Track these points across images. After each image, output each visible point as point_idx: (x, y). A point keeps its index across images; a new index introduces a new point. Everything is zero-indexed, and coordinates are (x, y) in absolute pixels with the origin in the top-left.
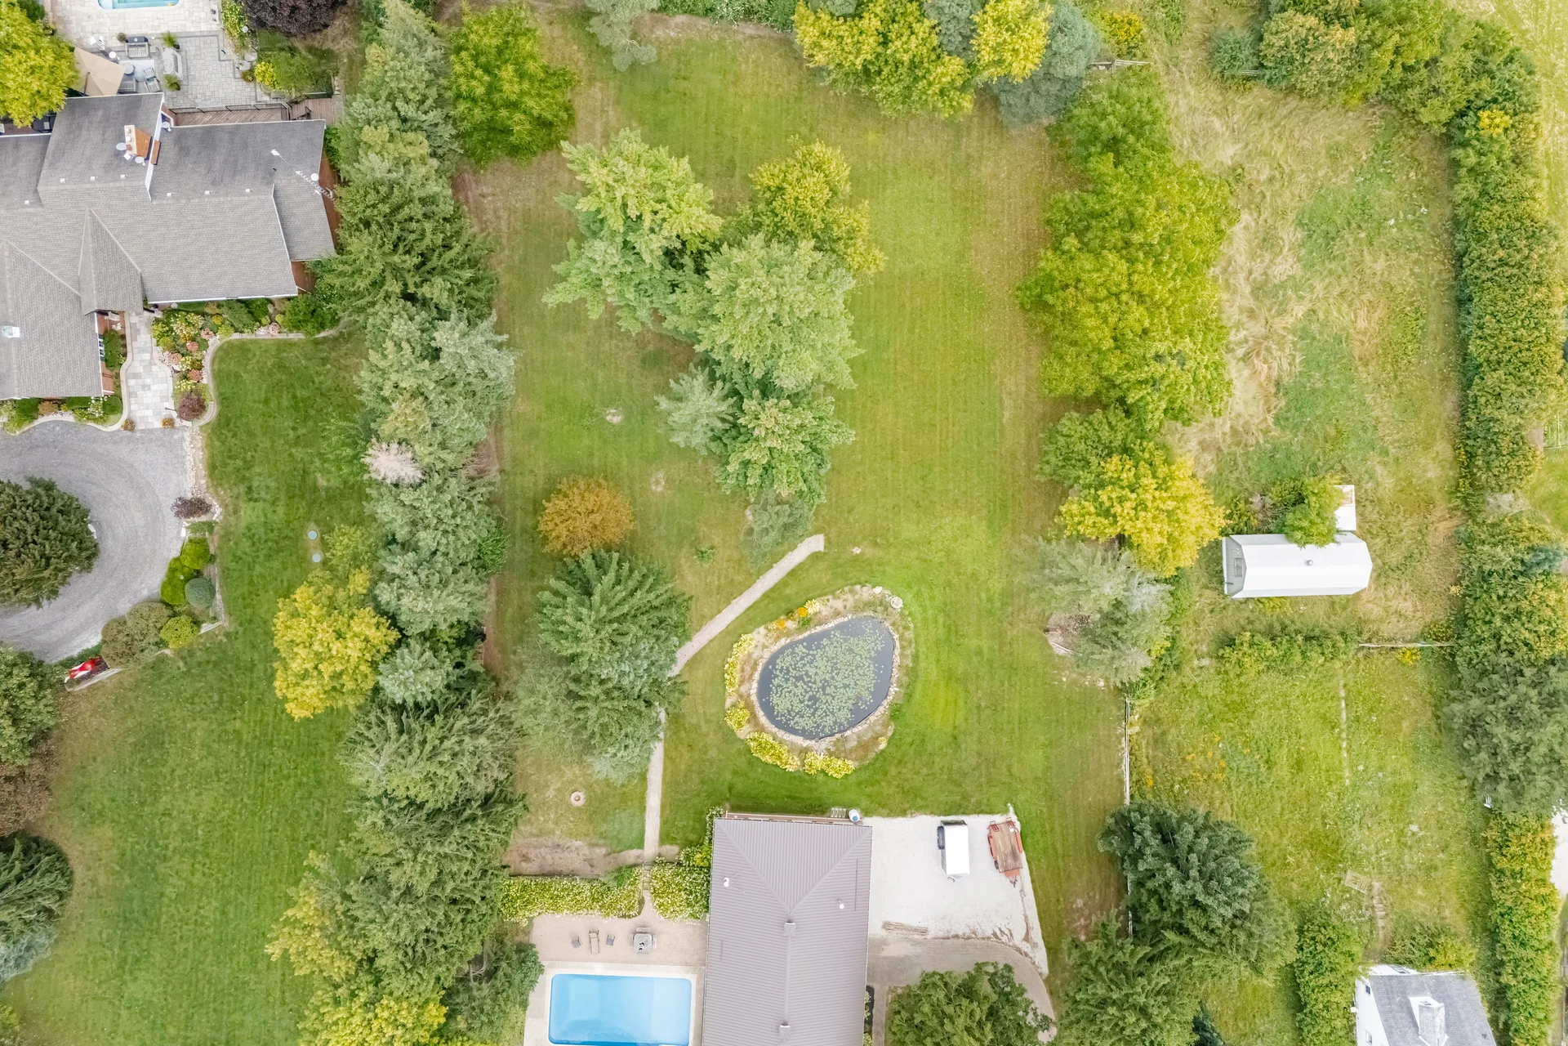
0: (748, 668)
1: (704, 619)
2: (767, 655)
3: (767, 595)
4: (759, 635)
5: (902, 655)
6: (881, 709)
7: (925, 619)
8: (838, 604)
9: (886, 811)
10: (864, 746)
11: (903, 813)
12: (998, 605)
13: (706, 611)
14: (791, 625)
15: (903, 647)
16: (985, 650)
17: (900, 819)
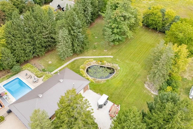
0: (89, 64)
1: (88, 56)
2: (93, 65)
3: (99, 58)
4: (94, 61)
5: (115, 75)
6: (106, 79)
7: (122, 72)
8: (109, 64)
9: (94, 91)
10: (98, 82)
11: (97, 93)
12: (137, 75)
13: (89, 55)
14: (100, 63)
15: (116, 74)
16: (131, 80)
17: (96, 93)
